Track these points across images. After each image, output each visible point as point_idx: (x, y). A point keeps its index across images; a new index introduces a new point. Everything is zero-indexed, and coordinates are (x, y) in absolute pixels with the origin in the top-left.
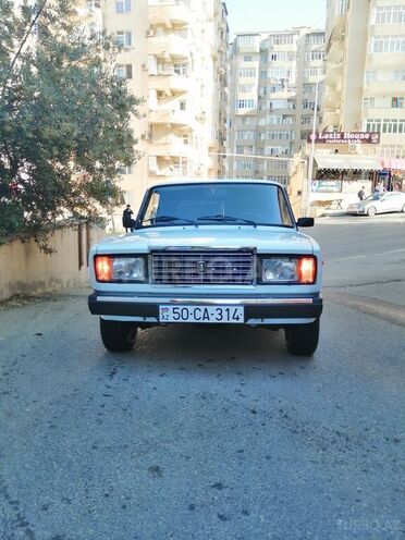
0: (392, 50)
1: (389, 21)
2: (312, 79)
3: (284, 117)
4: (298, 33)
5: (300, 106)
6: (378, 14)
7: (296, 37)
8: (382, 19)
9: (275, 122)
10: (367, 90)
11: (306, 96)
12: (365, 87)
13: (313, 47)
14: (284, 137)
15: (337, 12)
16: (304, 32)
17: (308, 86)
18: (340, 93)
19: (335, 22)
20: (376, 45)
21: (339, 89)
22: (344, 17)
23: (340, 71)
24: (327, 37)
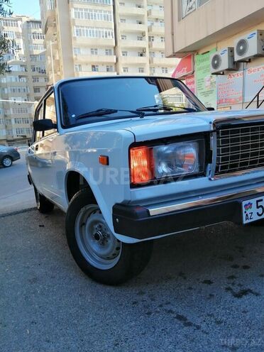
0: (87, 35)
1: (82, 18)
2: (36, 52)
3: (20, 77)
4: (21, 20)
5: (29, 69)
6: (75, 13)
7: (19, 23)
8: (78, 15)
9: (14, 80)
10: (76, 59)
11: (33, 63)
12: (74, 57)
13: (33, 31)
14: (22, 91)
15: (49, 8)
16: (25, 20)
17: (33, 57)
18: (59, 61)
19: (48, 14)
20: (77, 31)
21: (57, 58)
22: (53, 11)
23: (56, 47)
24: (43, 24)
